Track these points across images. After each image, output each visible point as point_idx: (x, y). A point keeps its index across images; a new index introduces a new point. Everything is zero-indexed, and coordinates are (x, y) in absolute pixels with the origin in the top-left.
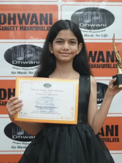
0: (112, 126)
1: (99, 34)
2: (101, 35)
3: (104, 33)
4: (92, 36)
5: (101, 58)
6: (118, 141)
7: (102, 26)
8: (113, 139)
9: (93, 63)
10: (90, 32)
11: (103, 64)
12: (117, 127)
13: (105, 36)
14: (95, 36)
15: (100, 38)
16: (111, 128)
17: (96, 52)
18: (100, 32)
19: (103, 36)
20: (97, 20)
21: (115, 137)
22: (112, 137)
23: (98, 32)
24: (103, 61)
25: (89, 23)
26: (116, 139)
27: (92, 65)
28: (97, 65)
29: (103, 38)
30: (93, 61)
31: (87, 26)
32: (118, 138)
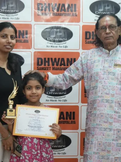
0: (71, 112)
1: (61, 45)
2: (63, 47)
3: (65, 45)
4: (57, 47)
5: (63, 63)
6: (75, 123)
7: (64, 40)
8: (71, 121)
9: (57, 67)
10: (55, 44)
11: (65, 68)
12: (74, 113)
13: (66, 47)
14: (58, 47)
15: (62, 48)
16: (69, 114)
17: (59, 59)
18: (62, 44)
19: (64, 47)
20: (60, 35)
21: (72, 120)
22: (70, 121)
23: (60, 44)
24: (65, 65)
25: (54, 38)
26: (73, 122)
27: (56, 68)
28: (60, 68)
29: (65, 48)
30: (57, 65)
31: (53, 39)
32: (75, 121)
